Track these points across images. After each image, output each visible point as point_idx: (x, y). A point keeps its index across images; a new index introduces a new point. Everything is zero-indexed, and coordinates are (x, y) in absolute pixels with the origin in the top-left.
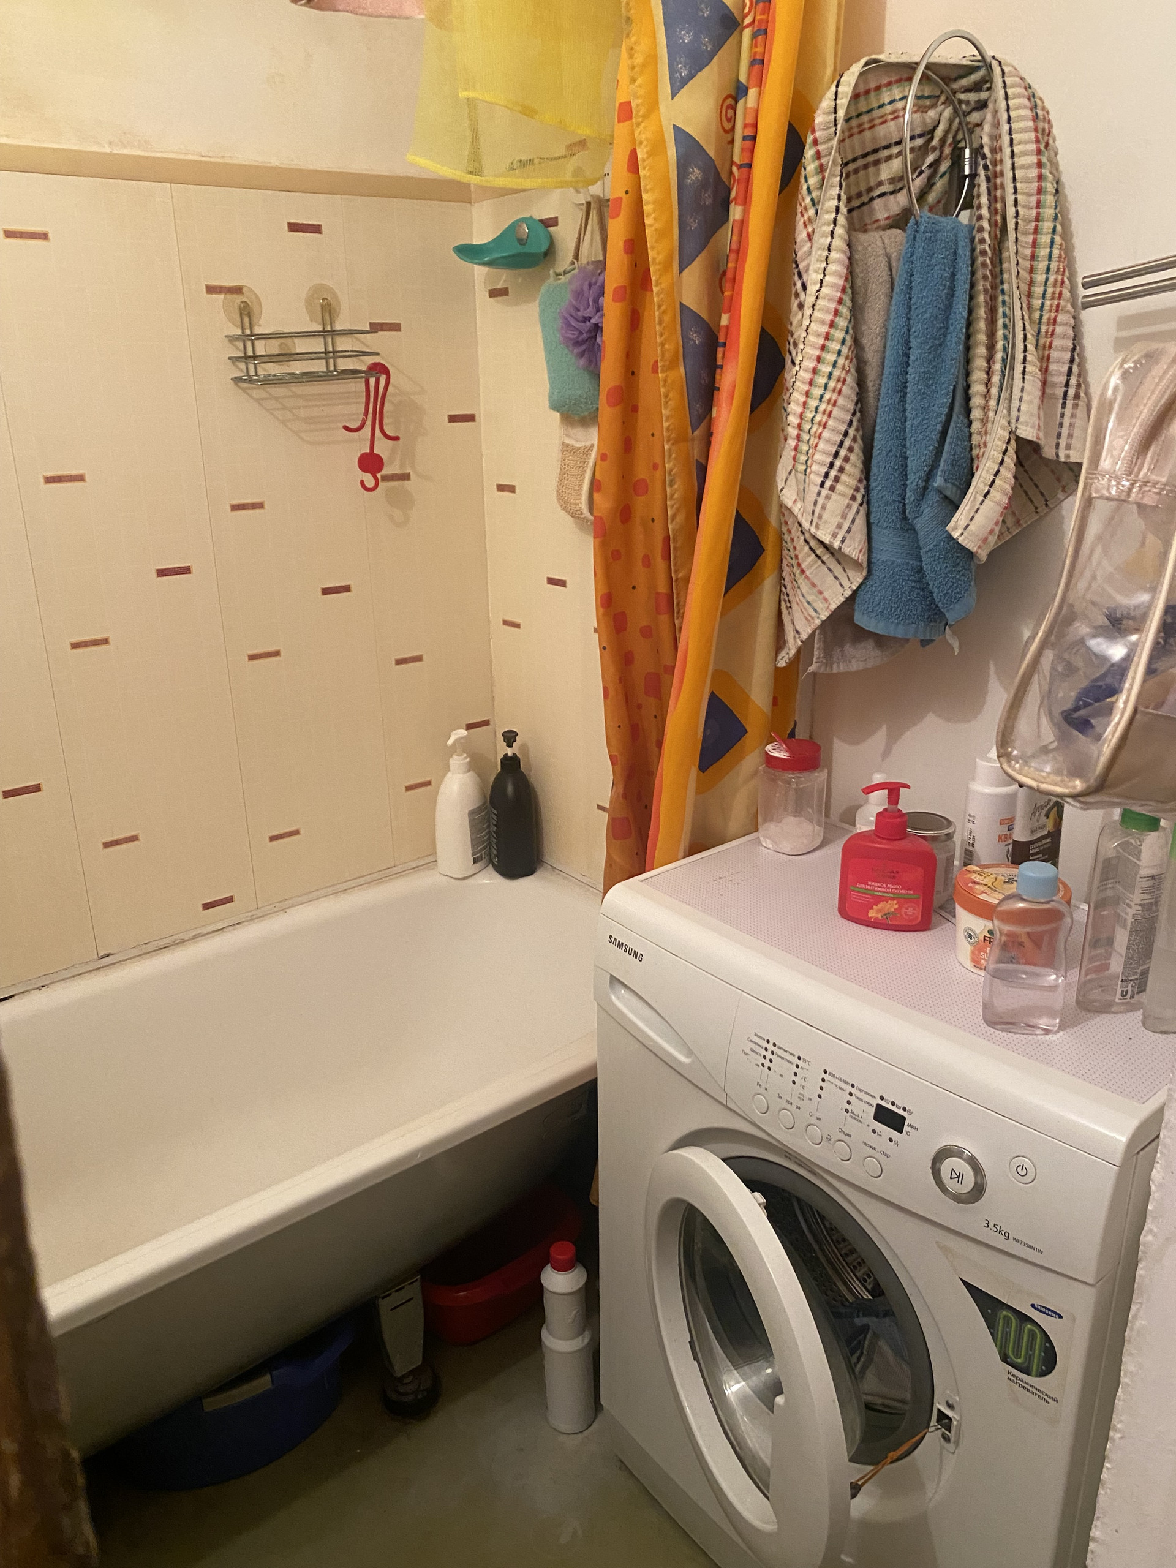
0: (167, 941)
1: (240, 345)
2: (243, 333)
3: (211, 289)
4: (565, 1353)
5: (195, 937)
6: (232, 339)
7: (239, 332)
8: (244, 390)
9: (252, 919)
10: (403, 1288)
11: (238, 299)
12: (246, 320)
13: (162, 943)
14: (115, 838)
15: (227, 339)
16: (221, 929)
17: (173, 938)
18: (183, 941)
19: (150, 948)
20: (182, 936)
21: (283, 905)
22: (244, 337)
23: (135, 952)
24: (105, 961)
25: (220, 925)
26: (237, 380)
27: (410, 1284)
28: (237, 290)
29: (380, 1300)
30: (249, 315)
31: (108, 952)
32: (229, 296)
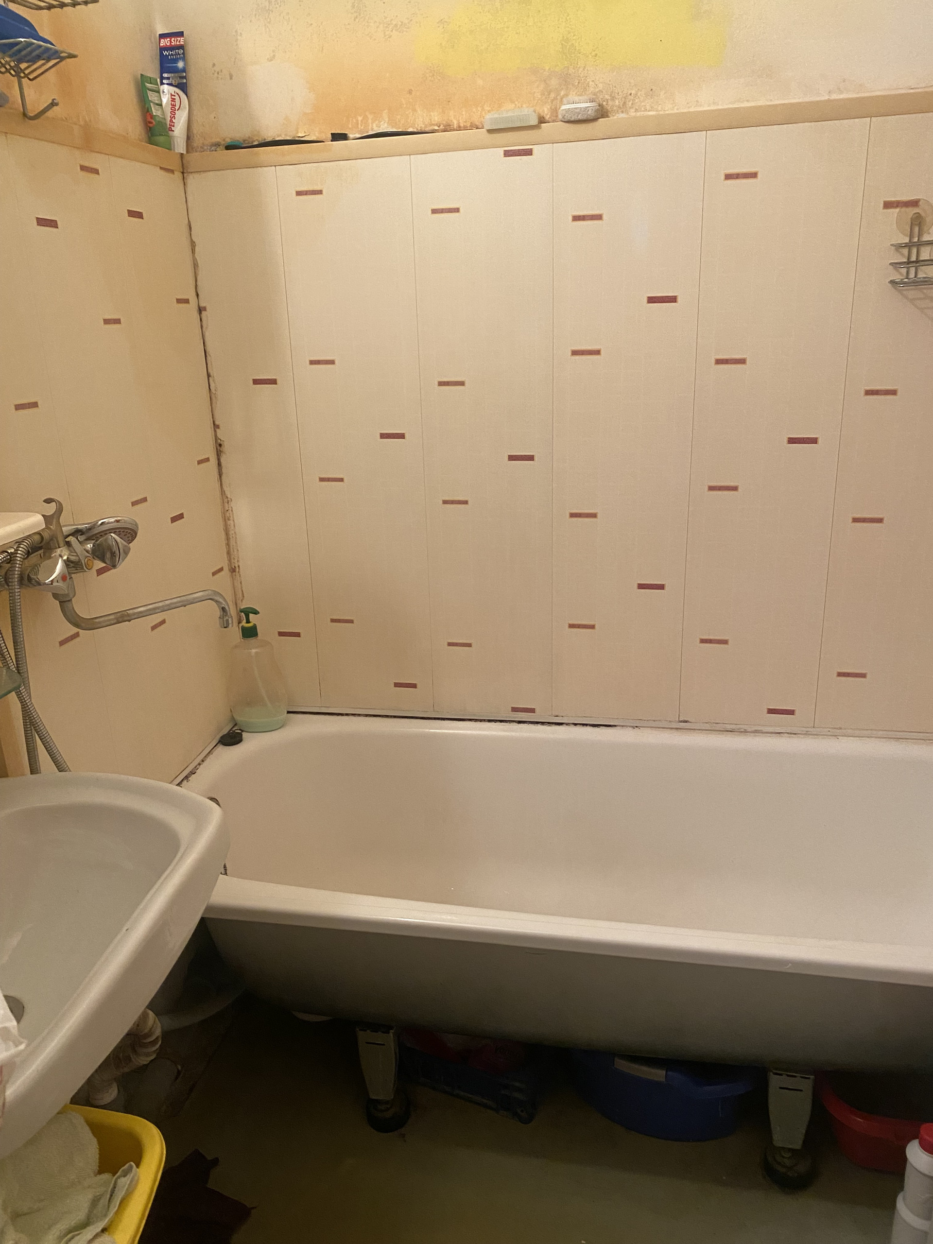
0: (733, 727)
1: (905, 251)
2: (910, 241)
3: (888, 205)
4: (914, 1228)
5: (756, 732)
6: (899, 247)
7: (907, 240)
8: (900, 291)
9: (807, 734)
10: (795, 1077)
11: (912, 211)
12: (916, 229)
13: (729, 727)
15: (893, 248)
16: (779, 733)
17: (738, 726)
18: (746, 732)
19: (718, 727)
20: (746, 727)
21: (836, 732)
22: (909, 246)
23: (708, 726)
24: (683, 725)
25: (778, 730)
26: (892, 282)
27: (801, 1077)
28: (915, 203)
29: (771, 1073)
30: (920, 225)
31: (686, 719)
32: (904, 209)
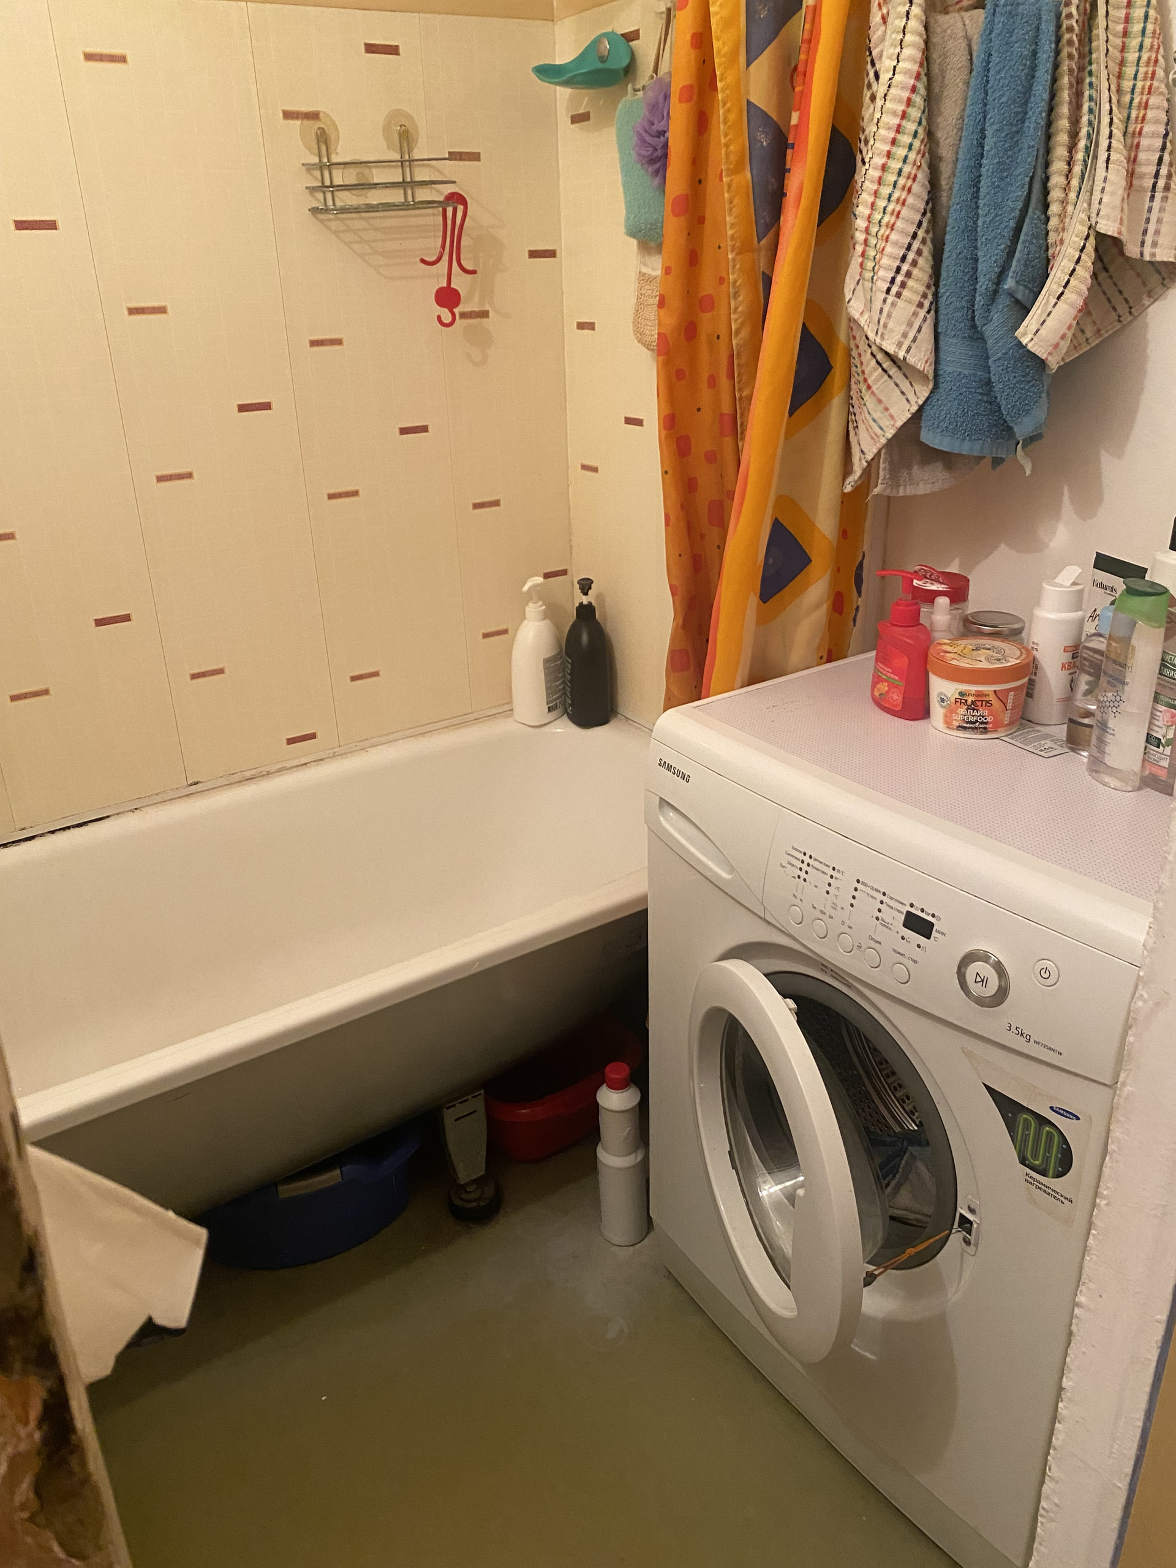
0: (253, 772)
1: (317, 173)
2: (320, 161)
3: (288, 115)
4: (619, 1169)
5: (279, 770)
6: (309, 167)
7: (316, 160)
8: (321, 221)
9: (334, 756)
10: (467, 1100)
11: (315, 125)
12: (323, 148)
13: (248, 774)
14: (203, 670)
15: (304, 168)
16: (305, 764)
17: (259, 770)
18: (268, 773)
19: (236, 778)
20: (267, 769)
21: (364, 745)
22: (321, 167)
23: (224, 781)
24: (194, 788)
25: (303, 761)
26: (314, 211)
27: (473, 1097)
28: (314, 116)
29: (445, 1109)
30: (326, 143)
31: (196, 780)
32: (306, 122)
